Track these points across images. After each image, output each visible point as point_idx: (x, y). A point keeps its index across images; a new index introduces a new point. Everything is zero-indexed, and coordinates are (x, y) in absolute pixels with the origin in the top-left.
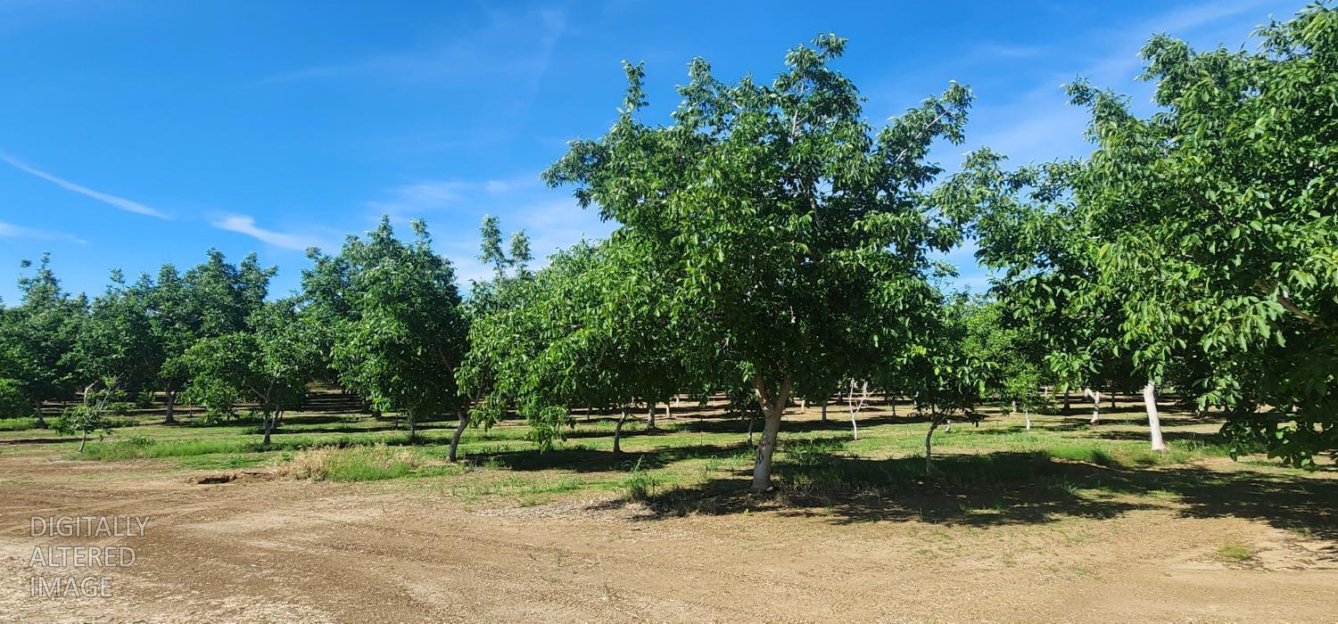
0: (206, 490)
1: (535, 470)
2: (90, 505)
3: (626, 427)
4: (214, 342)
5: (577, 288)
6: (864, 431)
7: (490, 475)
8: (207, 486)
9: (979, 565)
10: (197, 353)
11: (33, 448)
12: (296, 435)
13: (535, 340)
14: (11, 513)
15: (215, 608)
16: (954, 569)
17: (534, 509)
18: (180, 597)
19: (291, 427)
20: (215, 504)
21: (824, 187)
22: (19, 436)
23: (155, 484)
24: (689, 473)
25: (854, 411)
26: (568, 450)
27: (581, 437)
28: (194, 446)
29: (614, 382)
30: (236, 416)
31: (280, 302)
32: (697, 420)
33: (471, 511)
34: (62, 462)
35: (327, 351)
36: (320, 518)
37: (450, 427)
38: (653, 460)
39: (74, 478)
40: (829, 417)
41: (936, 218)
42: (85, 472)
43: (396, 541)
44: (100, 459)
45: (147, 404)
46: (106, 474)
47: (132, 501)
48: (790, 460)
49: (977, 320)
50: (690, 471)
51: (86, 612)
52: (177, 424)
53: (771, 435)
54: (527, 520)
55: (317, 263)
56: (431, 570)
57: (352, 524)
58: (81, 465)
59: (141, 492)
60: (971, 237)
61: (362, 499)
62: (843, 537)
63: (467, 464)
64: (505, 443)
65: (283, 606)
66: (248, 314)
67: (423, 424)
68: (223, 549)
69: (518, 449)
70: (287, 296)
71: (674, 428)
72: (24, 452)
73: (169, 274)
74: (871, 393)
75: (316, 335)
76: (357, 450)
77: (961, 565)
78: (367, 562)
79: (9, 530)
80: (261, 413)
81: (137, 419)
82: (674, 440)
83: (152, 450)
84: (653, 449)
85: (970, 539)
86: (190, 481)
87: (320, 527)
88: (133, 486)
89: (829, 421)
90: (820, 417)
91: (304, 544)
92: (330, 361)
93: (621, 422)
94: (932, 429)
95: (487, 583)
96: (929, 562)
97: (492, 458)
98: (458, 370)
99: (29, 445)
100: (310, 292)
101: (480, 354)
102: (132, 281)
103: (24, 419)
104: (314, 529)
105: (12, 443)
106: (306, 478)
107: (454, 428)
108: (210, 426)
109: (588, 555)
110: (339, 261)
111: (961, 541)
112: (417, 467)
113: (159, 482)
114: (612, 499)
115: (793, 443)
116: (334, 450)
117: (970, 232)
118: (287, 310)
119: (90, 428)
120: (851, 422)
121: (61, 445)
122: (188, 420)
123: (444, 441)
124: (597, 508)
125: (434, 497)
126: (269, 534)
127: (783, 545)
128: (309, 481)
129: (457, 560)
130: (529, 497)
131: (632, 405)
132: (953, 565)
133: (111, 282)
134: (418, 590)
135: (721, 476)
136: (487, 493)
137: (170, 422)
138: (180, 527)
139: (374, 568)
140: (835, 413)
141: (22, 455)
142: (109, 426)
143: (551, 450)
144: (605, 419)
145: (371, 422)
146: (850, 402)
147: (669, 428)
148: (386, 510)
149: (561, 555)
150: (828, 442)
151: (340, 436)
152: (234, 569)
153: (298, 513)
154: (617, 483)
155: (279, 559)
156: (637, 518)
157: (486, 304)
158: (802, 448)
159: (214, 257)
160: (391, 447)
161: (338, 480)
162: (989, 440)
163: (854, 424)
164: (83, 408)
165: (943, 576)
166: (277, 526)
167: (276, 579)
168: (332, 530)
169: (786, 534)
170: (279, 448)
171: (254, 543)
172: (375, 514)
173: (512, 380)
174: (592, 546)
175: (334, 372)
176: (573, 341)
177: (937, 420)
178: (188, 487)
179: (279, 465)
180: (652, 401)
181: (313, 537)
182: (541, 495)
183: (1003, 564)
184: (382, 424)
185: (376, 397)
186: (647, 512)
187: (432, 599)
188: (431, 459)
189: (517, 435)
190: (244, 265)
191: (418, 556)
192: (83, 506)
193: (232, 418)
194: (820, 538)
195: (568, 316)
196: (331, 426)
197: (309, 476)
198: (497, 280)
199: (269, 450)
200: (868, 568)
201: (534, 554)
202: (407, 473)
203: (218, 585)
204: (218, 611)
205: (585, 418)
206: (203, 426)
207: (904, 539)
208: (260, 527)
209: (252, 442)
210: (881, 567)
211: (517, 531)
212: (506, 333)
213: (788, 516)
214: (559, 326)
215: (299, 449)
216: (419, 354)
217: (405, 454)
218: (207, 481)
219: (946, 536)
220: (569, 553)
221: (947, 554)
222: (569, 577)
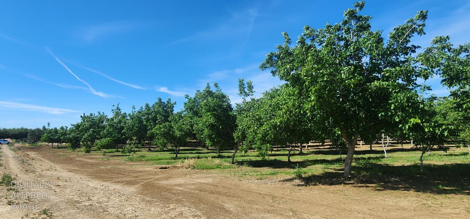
0: (161, 171)
1: (261, 167)
2: (132, 175)
3: (292, 152)
4: (161, 126)
5: (273, 103)
6: (389, 154)
7: (245, 168)
8: (161, 170)
9: (453, 211)
10: (156, 129)
11: (116, 158)
12: (184, 154)
13: (259, 122)
14: (113, 176)
15: (168, 207)
16: (440, 212)
17: (261, 181)
18: (158, 203)
19: (183, 152)
20: (164, 175)
21: (366, 60)
22: (113, 154)
23: (148, 169)
24: (318, 170)
25: (385, 146)
26: (271, 160)
27: (275, 156)
28: (156, 158)
29: (288, 136)
30: (167, 148)
31: (178, 113)
32: (318, 150)
33: (241, 181)
34: (124, 162)
35: (192, 127)
36: (194, 181)
37: (230, 152)
38: (303, 164)
39: (127, 167)
40: (373, 149)
41: (419, 66)
42: (130, 165)
43: (218, 189)
44: (133, 161)
45: (143, 145)
46: (135, 165)
47: (142, 174)
48: (358, 165)
49: (442, 107)
50: (318, 169)
51: (134, 206)
52: (152, 151)
53: (350, 155)
54: (260, 184)
55: (188, 100)
56: (230, 200)
57: (204, 183)
58: (128, 163)
59: (144, 171)
60: (438, 74)
61: (206, 175)
62: (385, 196)
63: (237, 165)
64: (249, 158)
65: (187, 208)
66: (169, 117)
67: (222, 151)
68: (168, 189)
69: (254, 160)
70: (180, 111)
71: (309, 153)
72: (114, 159)
73: (147, 105)
74: (392, 139)
75: (189, 123)
76: (202, 160)
77: (443, 211)
78: (210, 196)
79: (113, 181)
80: (174, 148)
81: (141, 149)
82: (310, 157)
83: (146, 159)
84: (302, 160)
85: (446, 200)
86: (157, 168)
87: (195, 184)
88: (142, 169)
89: (373, 150)
90: (369, 149)
91: (190, 189)
92: (193, 131)
93: (290, 151)
94: (423, 154)
95: (249, 205)
96: (428, 208)
97: (245, 163)
98: (234, 134)
99: (115, 157)
100: (186, 109)
101: (241, 128)
102: (138, 109)
103: (113, 149)
104: (193, 184)
105: (112, 156)
106: (189, 168)
107: (232, 152)
108: (161, 151)
109: (283, 198)
110: (195, 99)
111: (442, 201)
112: (222, 165)
113: (149, 168)
114: (289, 178)
115: (359, 159)
116: (196, 159)
117: (437, 72)
118: (180, 115)
119: (130, 152)
120: (384, 151)
121: (123, 157)
122: (154, 150)
123: (229, 157)
124: (283, 181)
125: (228, 175)
126: (180, 185)
127: (359, 198)
128: (190, 169)
129: (238, 197)
130: (259, 177)
131: (294, 145)
132: (440, 211)
133: (132, 109)
134: (227, 206)
135: (330, 171)
136: (246, 175)
137: (150, 150)
138: (155, 182)
139: (212, 198)
140: (375, 147)
141: (114, 160)
142: (134, 151)
143: (266, 160)
144: (283, 150)
145: (206, 151)
146: (383, 143)
147: (307, 153)
148: (214, 179)
149: (273, 197)
150: (373, 158)
151: (197, 155)
152: (171, 196)
153: (187, 179)
154: (290, 173)
155: (183, 193)
156: (299, 185)
157: (241, 110)
158: (363, 161)
159: (159, 100)
160: (213, 159)
161: (198, 169)
162: (450, 159)
163: (385, 151)
164: (128, 146)
165: (435, 215)
166: (182, 183)
167: (184, 199)
168: (198, 185)
169: (360, 194)
170: (180, 158)
171: (176, 188)
172: (210, 180)
173: (252, 136)
174: (284, 195)
175: (195, 134)
176: (272, 122)
177: (424, 150)
178: (156, 170)
179: (181, 164)
180: (302, 143)
181: (193, 187)
182: (264, 176)
183: (466, 212)
184: (209, 151)
185: (208, 142)
186: (303, 183)
187: (231, 209)
188: (226, 163)
189: (253, 155)
190: (167, 102)
191: (225, 195)
192: (130, 175)
193: (167, 149)
194: (375, 196)
195: (270, 113)
196: (194, 152)
197: (190, 168)
198: (243, 102)
199: (177, 159)
200: (399, 209)
201: (264, 196)
202: (219, 167)
203: (168, 200)
204: (169, 209)
205: (276, 149)
206: (158, 152)
207: (414, 198)
208: (177, 183)
209: (172, 157)
210: (404, 209)
211: (257, 188)
212: (250, 120)
213: (359, 187)
214: (268, 117)
215: (186, 159)
216: (221, 128)
217: (217, 161)
218: (161, 168)
219: (434, 198)
220: (276, 197)
221: (436, 206)
222: (277, 205)
